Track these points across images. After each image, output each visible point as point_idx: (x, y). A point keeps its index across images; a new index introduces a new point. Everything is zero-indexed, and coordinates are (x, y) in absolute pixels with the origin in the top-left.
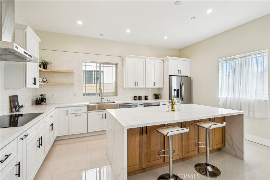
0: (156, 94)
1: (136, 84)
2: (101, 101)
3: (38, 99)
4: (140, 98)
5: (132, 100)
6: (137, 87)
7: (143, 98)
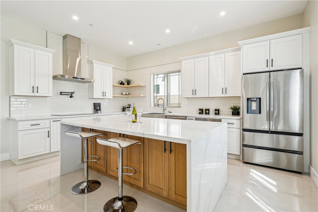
0: (234, 107)
1: (194, 92)
2: (164, 112)
3: (124, 107)
4: (207, 112)
5: (197, 114)
6: (196, 96)
7: (212, 112)
